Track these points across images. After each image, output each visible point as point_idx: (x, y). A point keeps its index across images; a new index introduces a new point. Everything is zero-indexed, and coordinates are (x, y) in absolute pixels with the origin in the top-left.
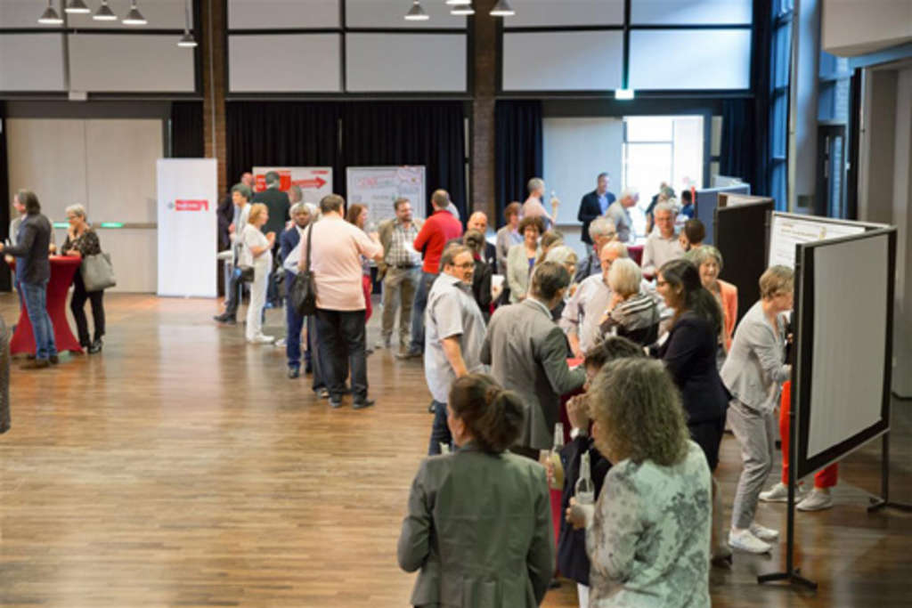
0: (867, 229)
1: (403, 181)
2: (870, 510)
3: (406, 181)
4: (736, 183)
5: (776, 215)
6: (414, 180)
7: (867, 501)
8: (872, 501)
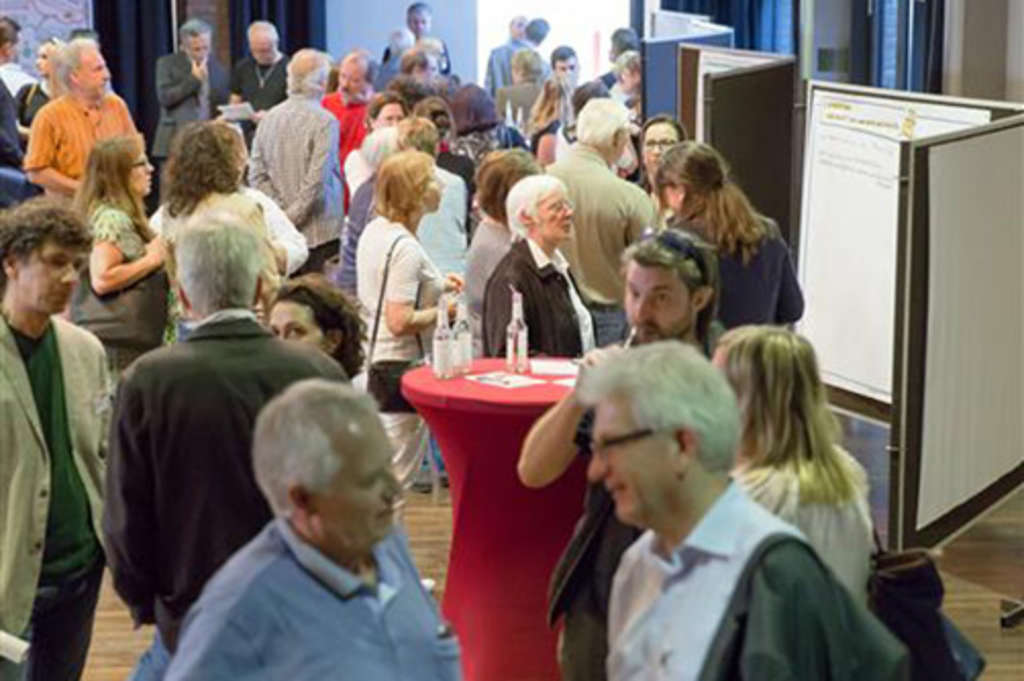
0: (997, 113)
1: (46, 17)
2: (1004, 623)
3: (55, 16)
4: (700, 25)
5: (815, 88)
6: (68, 15)
7: (997, 606)
8: (1006, 606)
